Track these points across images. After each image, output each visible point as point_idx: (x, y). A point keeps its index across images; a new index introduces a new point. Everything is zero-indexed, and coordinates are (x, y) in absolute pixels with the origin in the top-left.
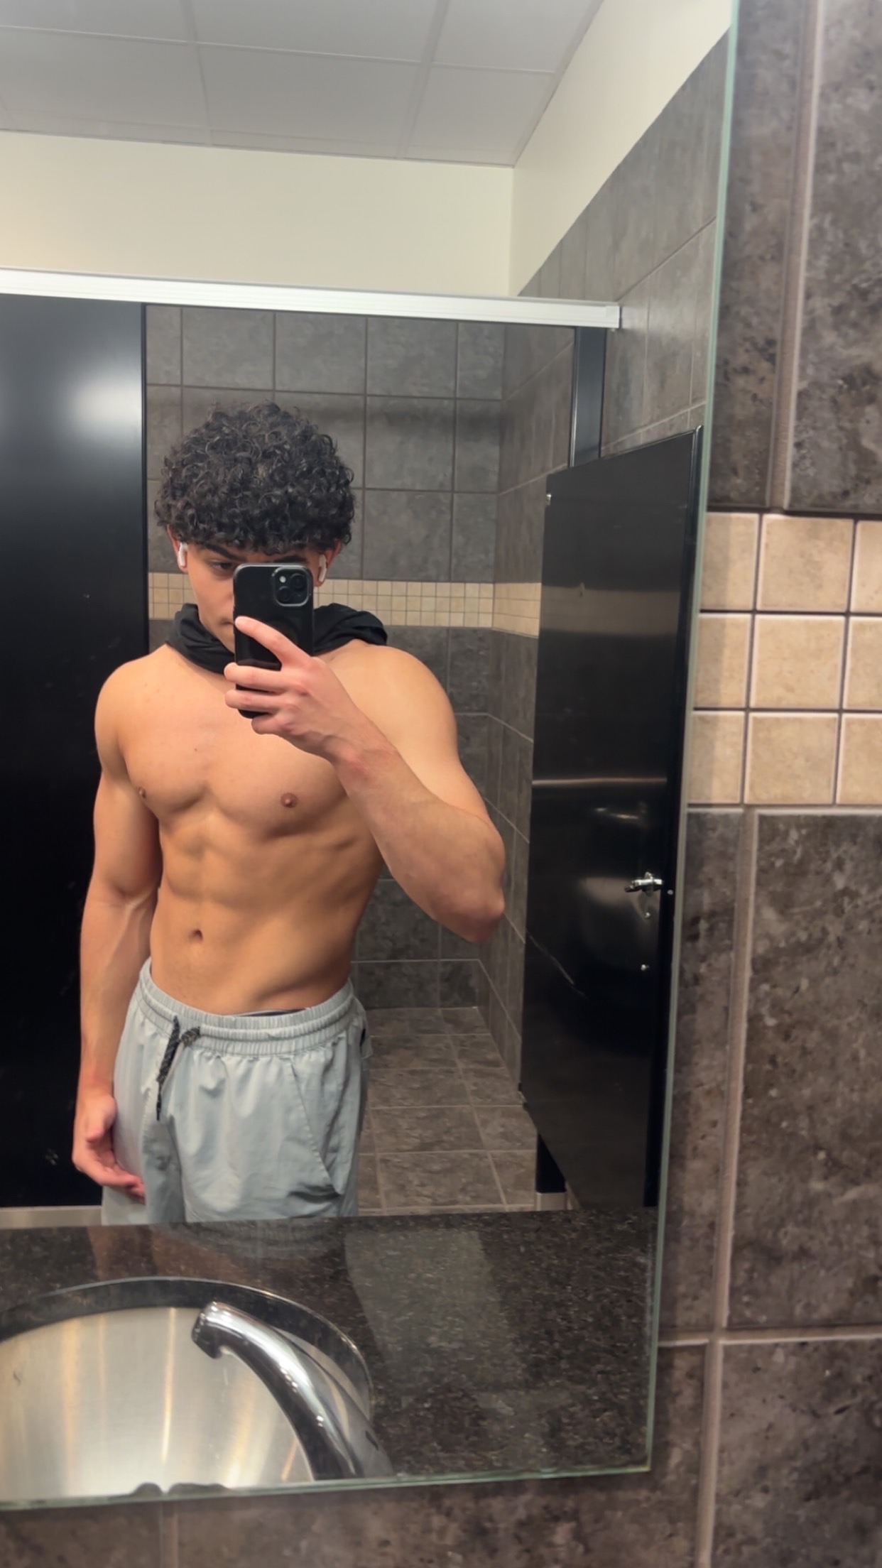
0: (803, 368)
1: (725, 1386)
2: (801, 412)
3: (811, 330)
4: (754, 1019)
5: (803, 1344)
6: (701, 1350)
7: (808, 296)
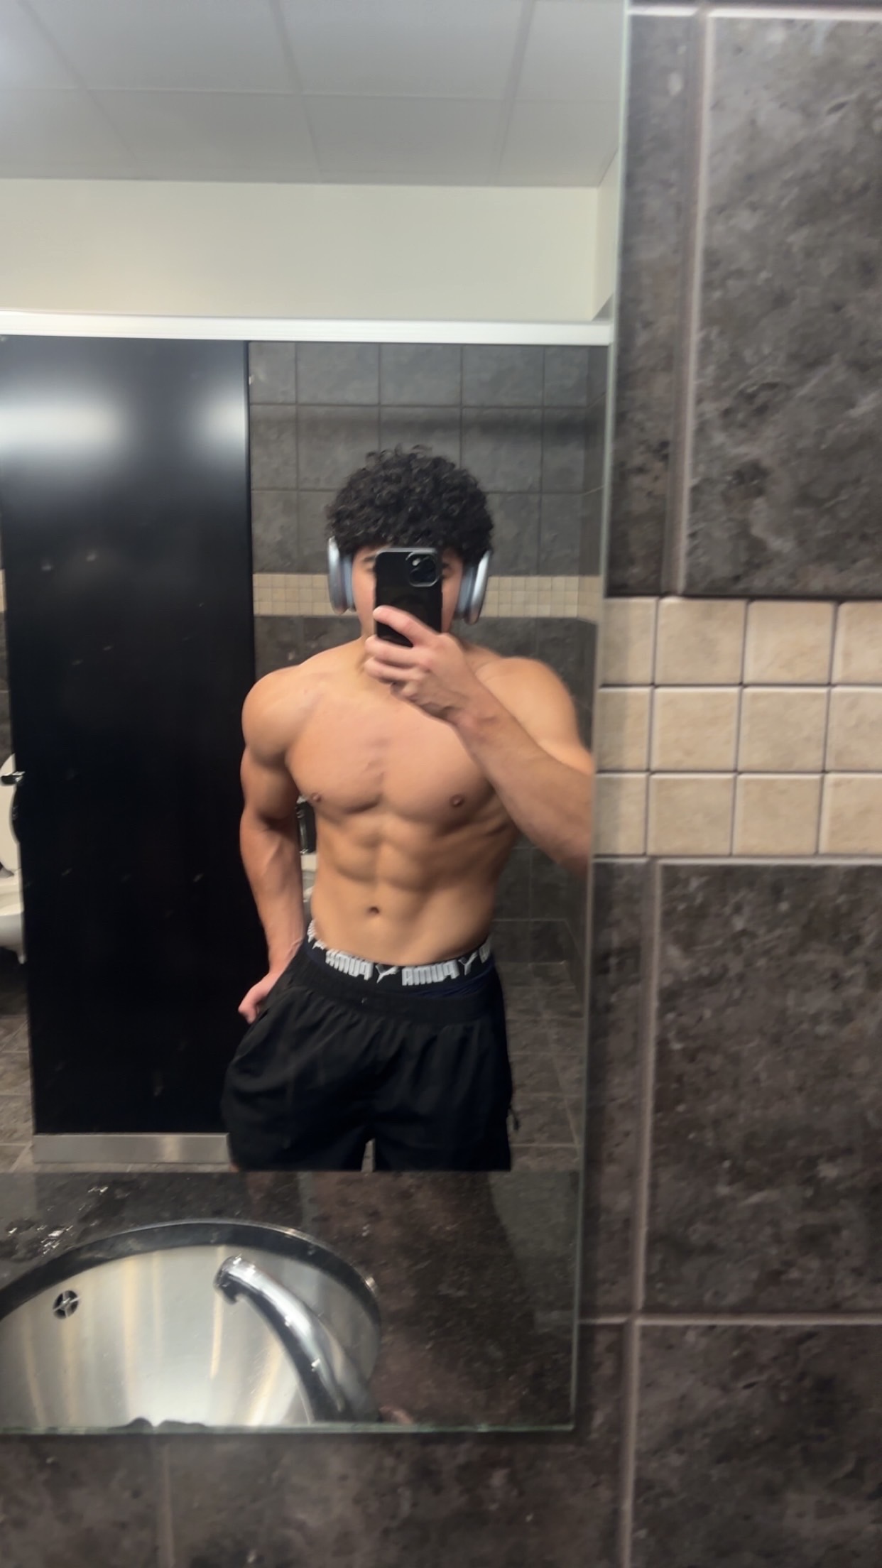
0: (695, 465)
1: (642, 1360)
2: (695, 505)
3: (701, 430)
4: (662, 1043)
5: (712, 1328)
6: (620, 1329)
7: (699, 401)
